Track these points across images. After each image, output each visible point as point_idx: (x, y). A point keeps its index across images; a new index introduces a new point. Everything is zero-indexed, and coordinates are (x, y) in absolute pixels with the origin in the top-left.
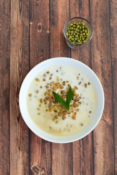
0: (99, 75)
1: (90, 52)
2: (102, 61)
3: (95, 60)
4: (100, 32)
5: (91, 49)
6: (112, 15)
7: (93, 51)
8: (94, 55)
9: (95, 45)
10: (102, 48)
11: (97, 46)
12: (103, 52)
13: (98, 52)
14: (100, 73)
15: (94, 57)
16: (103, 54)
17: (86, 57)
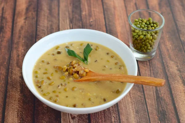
0: (180, 83)
1: (163, 63)
2: (179, 70)
3: (171, 69)
4: (170, 46)
5: (162, 60)
6: (181, 31)
7: (166, 62)
8: (167, 66)
9: (167, 57)
10: (177, 59)
11: (170, 57)
12: (178, 62)
13: (172, 63)
14: (180, 81)
15: (168, 67)
16: (178, 64)
17: (158, 67)
